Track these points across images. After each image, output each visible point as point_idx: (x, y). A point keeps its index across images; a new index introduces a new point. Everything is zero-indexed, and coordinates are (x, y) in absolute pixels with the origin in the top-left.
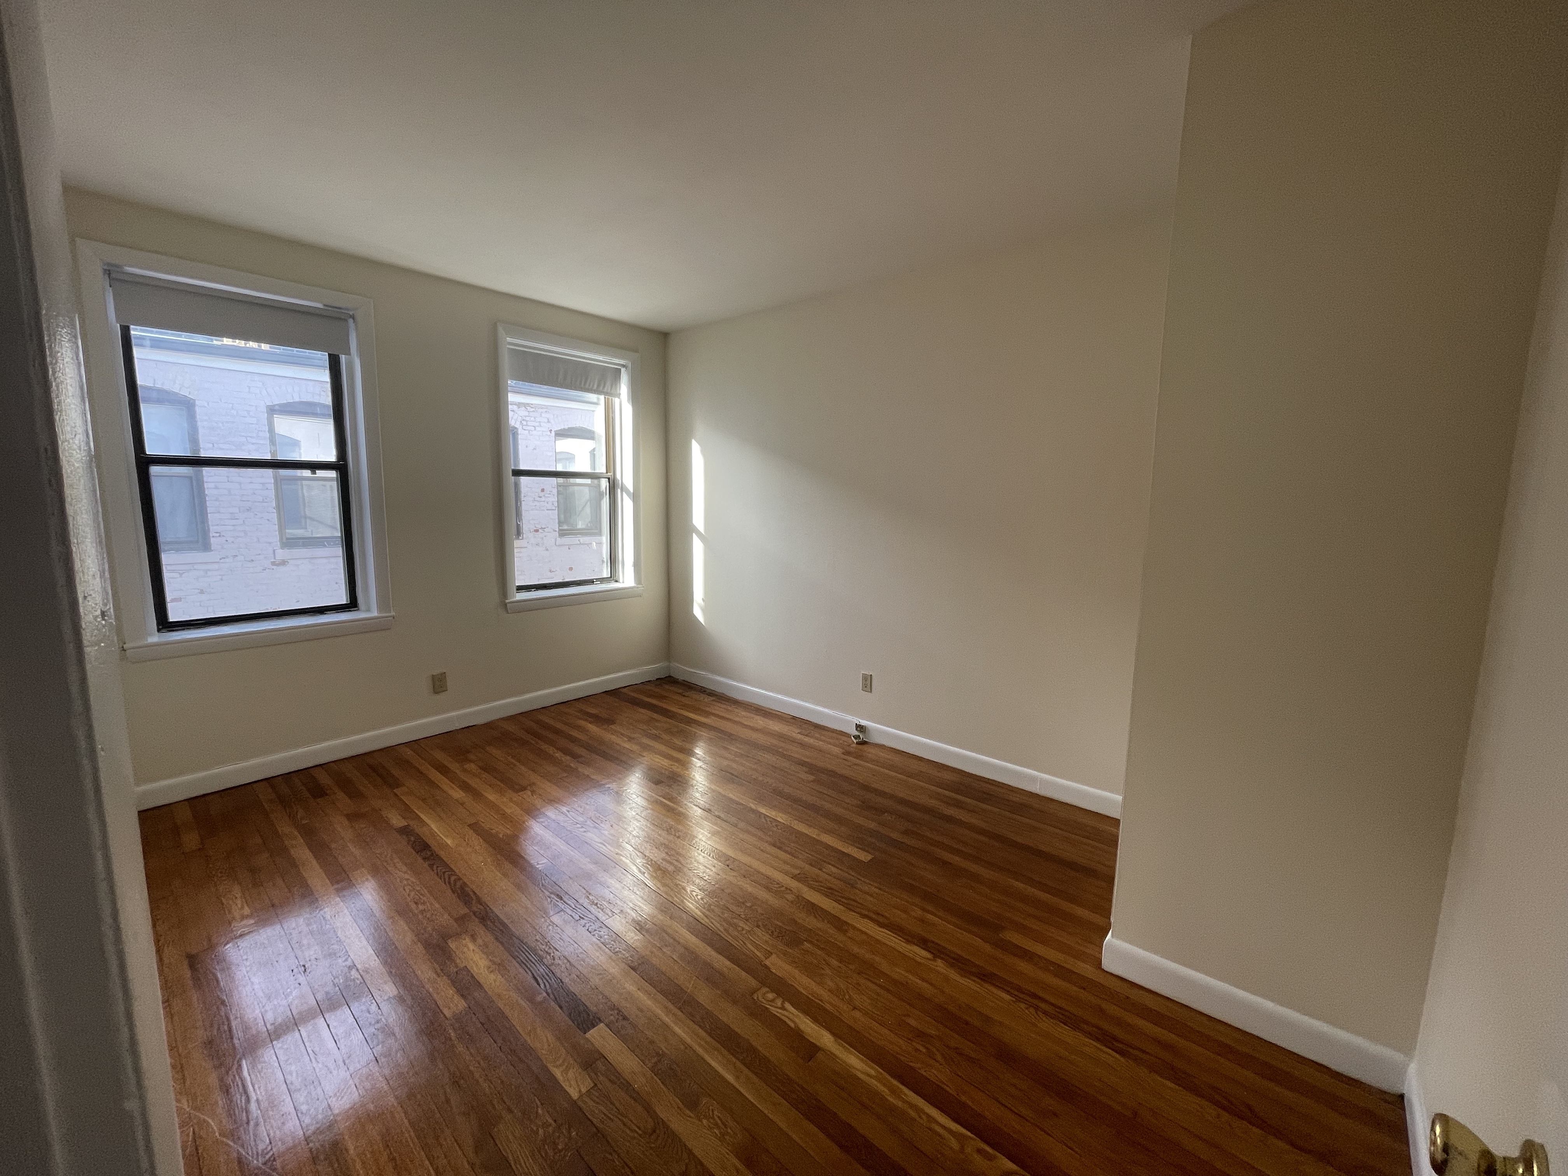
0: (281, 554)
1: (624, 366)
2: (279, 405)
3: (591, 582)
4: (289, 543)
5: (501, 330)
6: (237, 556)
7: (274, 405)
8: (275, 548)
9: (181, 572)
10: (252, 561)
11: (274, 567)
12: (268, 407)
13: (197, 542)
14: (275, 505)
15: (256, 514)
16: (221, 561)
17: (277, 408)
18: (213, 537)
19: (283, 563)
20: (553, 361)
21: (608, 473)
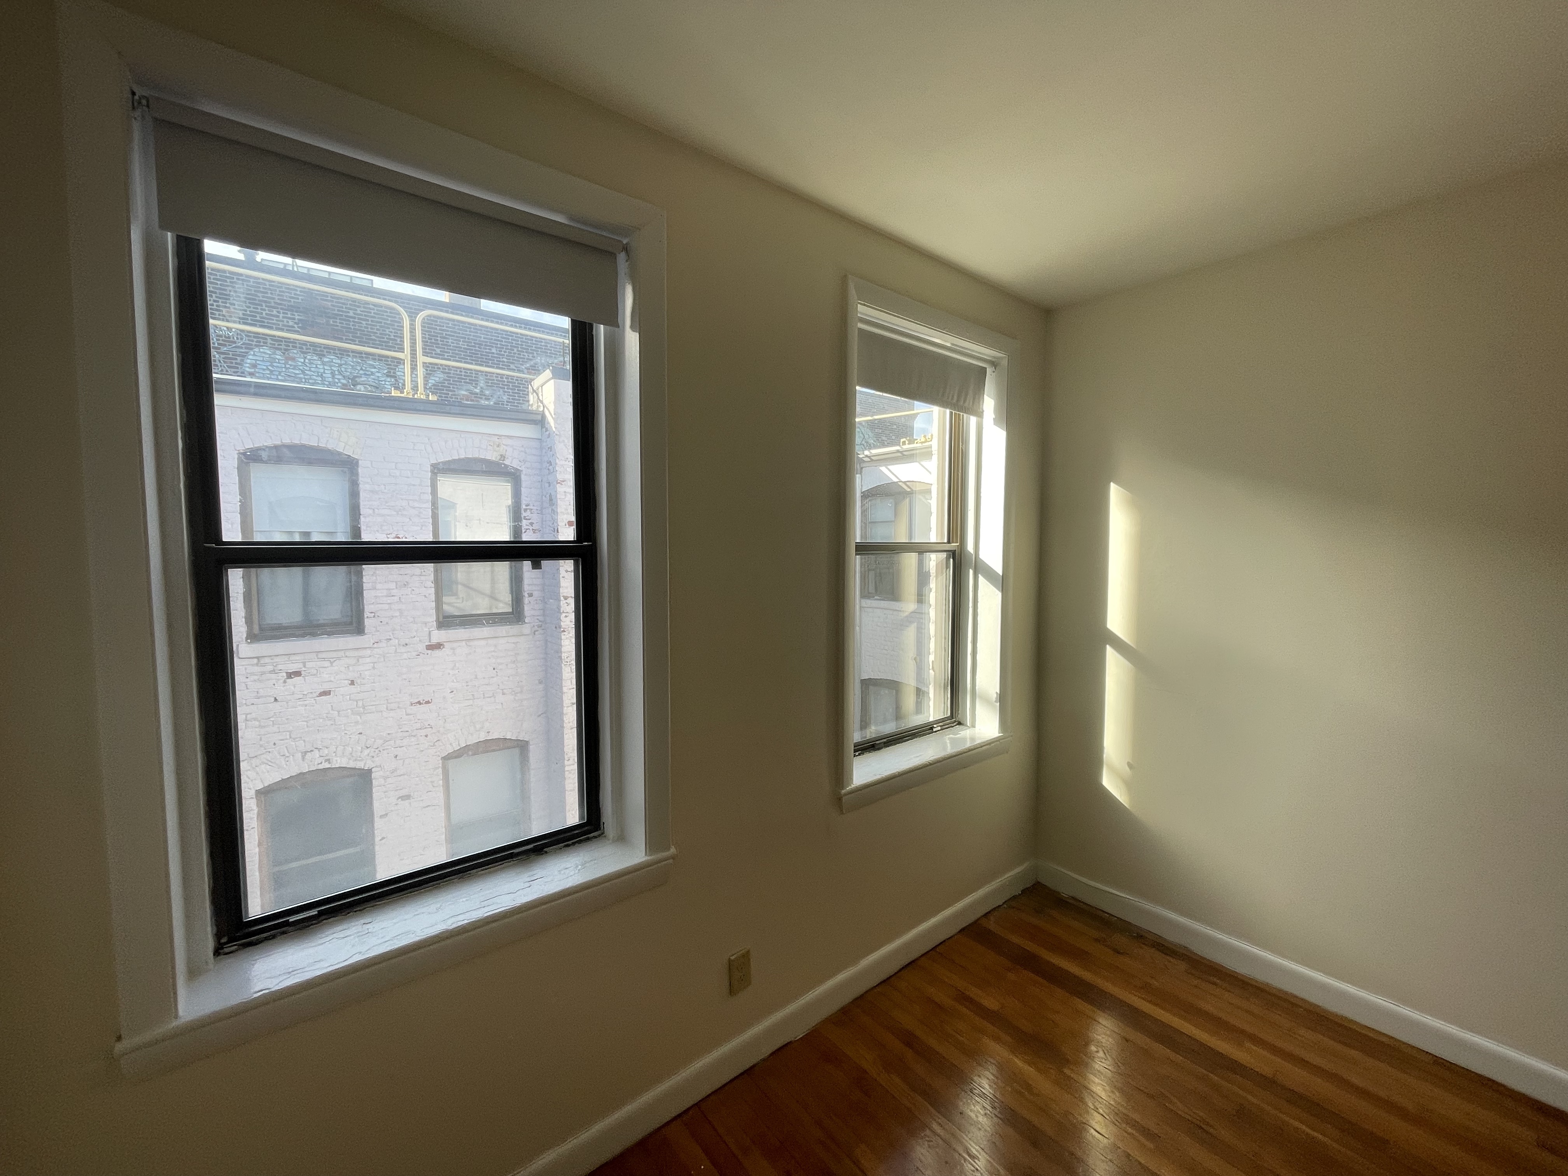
0: (438, 636)
1: (990, 362)
2: (444, 463)
4: (446, 621)
6: (390, 639)
7: (439, 464)
8: (431, 630)
9: (332, 660)
10: (406, 644)
11: (429, 652)
12: (432, 465)
13: (351, 623)
14: (433, 579)
15: (413, 590)
16: (375, 645)
17: (441, 466)
18: (367, 617)
19: (439, 646)
21: (949, 542)
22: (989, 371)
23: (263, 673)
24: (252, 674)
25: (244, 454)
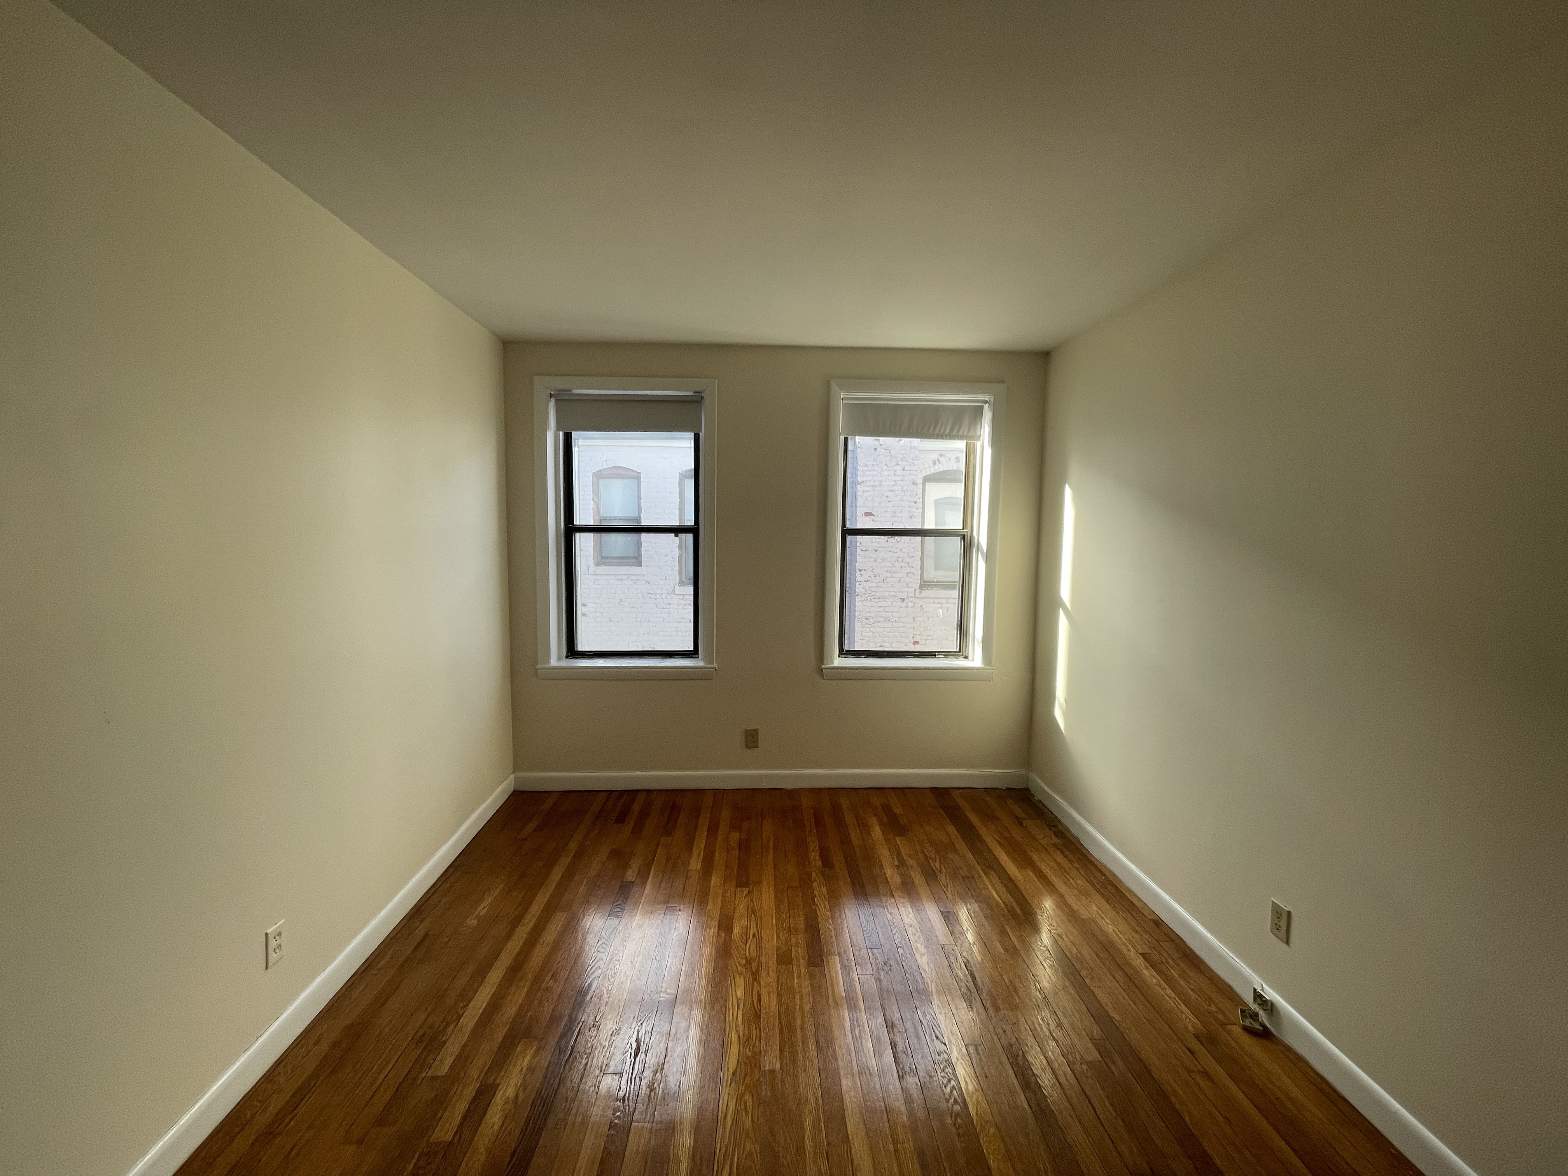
1: (985, 402)
3: (932, 654)
5: (834, 387)
20: (896, 409)
21: (963, 529)
22: (986, 406)
23: (685, 605)
24: (681, 604)
25: (682, 474)
